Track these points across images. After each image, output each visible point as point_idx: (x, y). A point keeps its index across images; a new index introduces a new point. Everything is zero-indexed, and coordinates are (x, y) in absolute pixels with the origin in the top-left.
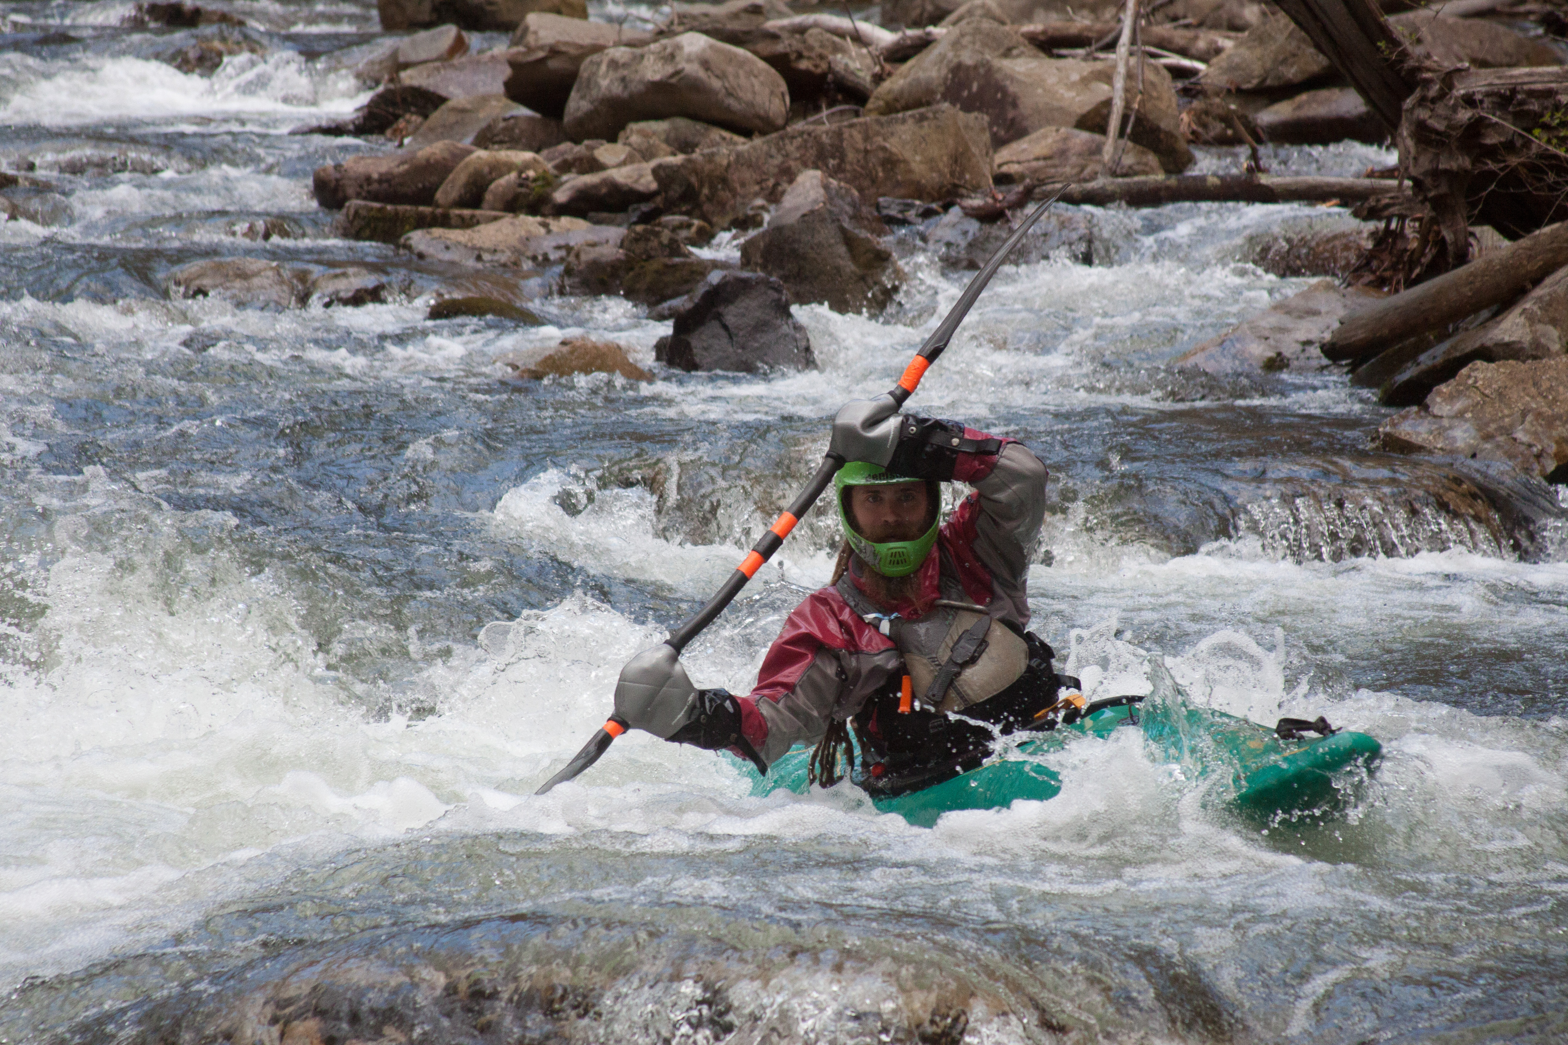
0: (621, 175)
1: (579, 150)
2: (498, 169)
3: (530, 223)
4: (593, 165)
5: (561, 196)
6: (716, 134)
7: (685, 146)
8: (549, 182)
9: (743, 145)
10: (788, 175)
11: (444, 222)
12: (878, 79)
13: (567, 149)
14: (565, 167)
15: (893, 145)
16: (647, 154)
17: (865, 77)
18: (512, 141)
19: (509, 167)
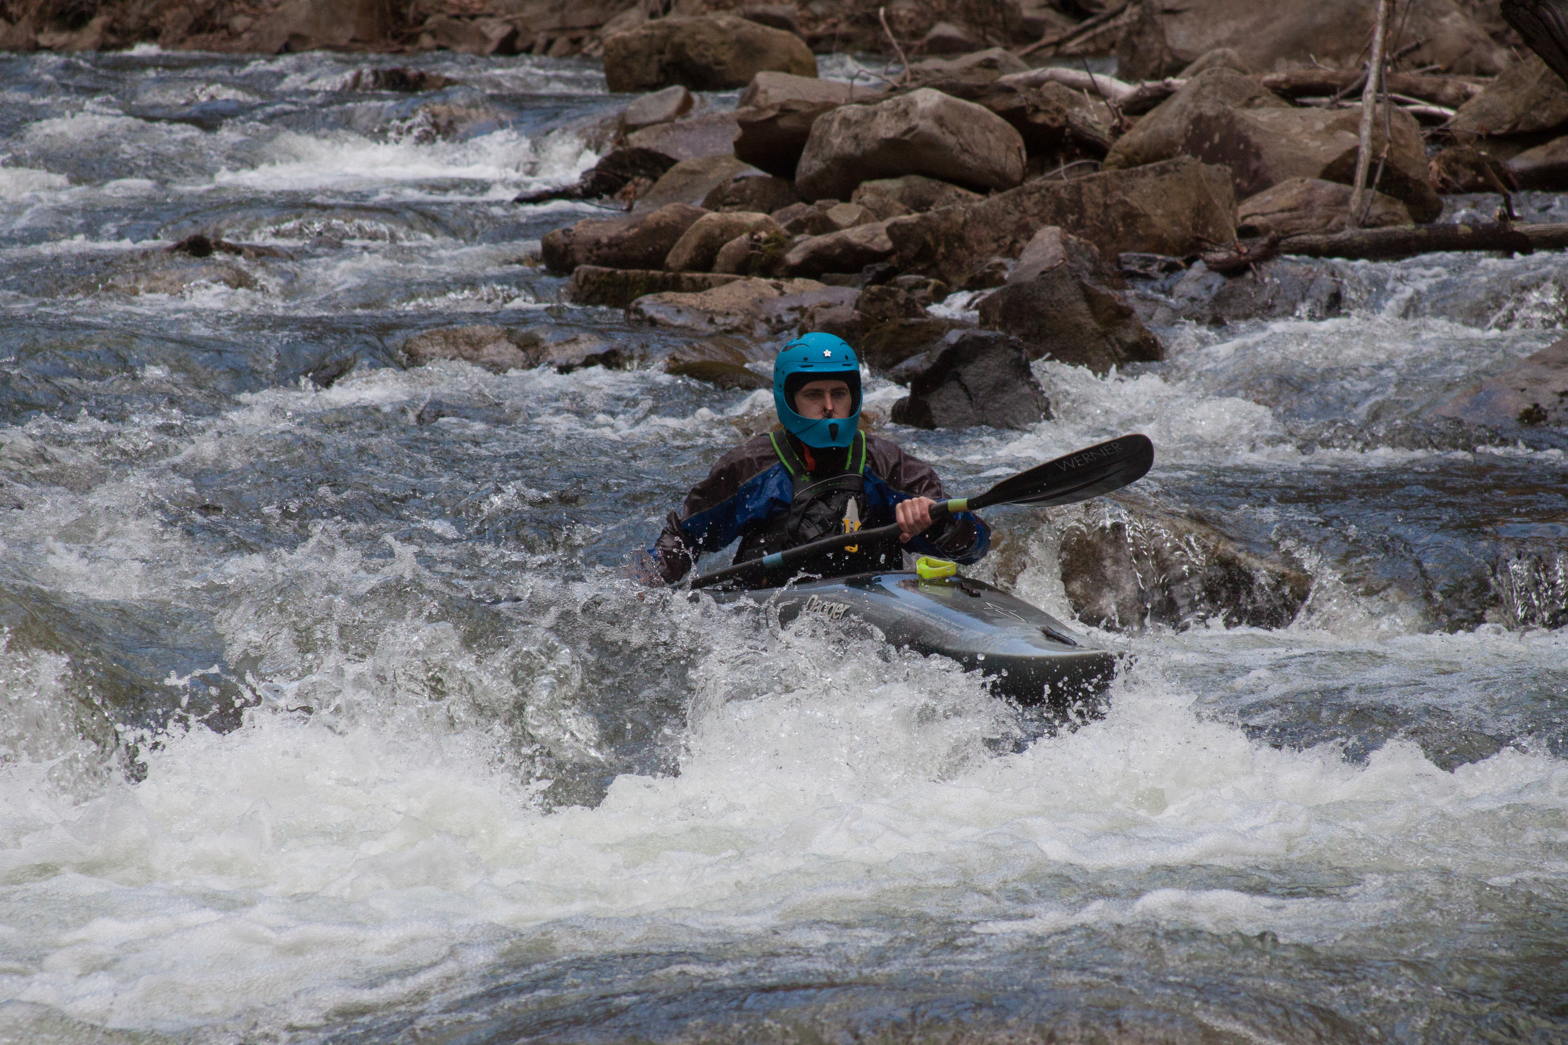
0: (855, 235)
1: (811, 210)
2: (730, 230)
3: (762, 285)
4: (826, 225)
5: (794, 257)
6: (952, 191)
7: (920, 204)
8: (781, 243)
9: (978, 202)
10: (1027, 231)
11: (676, 285)
12: (1117, 132)
13: (800, 209)
14: (797, 227)
15: (1134, 199)
16: (881, 213)
17: (1104, 130)
18: (743, 202)
19: (741, 228)
